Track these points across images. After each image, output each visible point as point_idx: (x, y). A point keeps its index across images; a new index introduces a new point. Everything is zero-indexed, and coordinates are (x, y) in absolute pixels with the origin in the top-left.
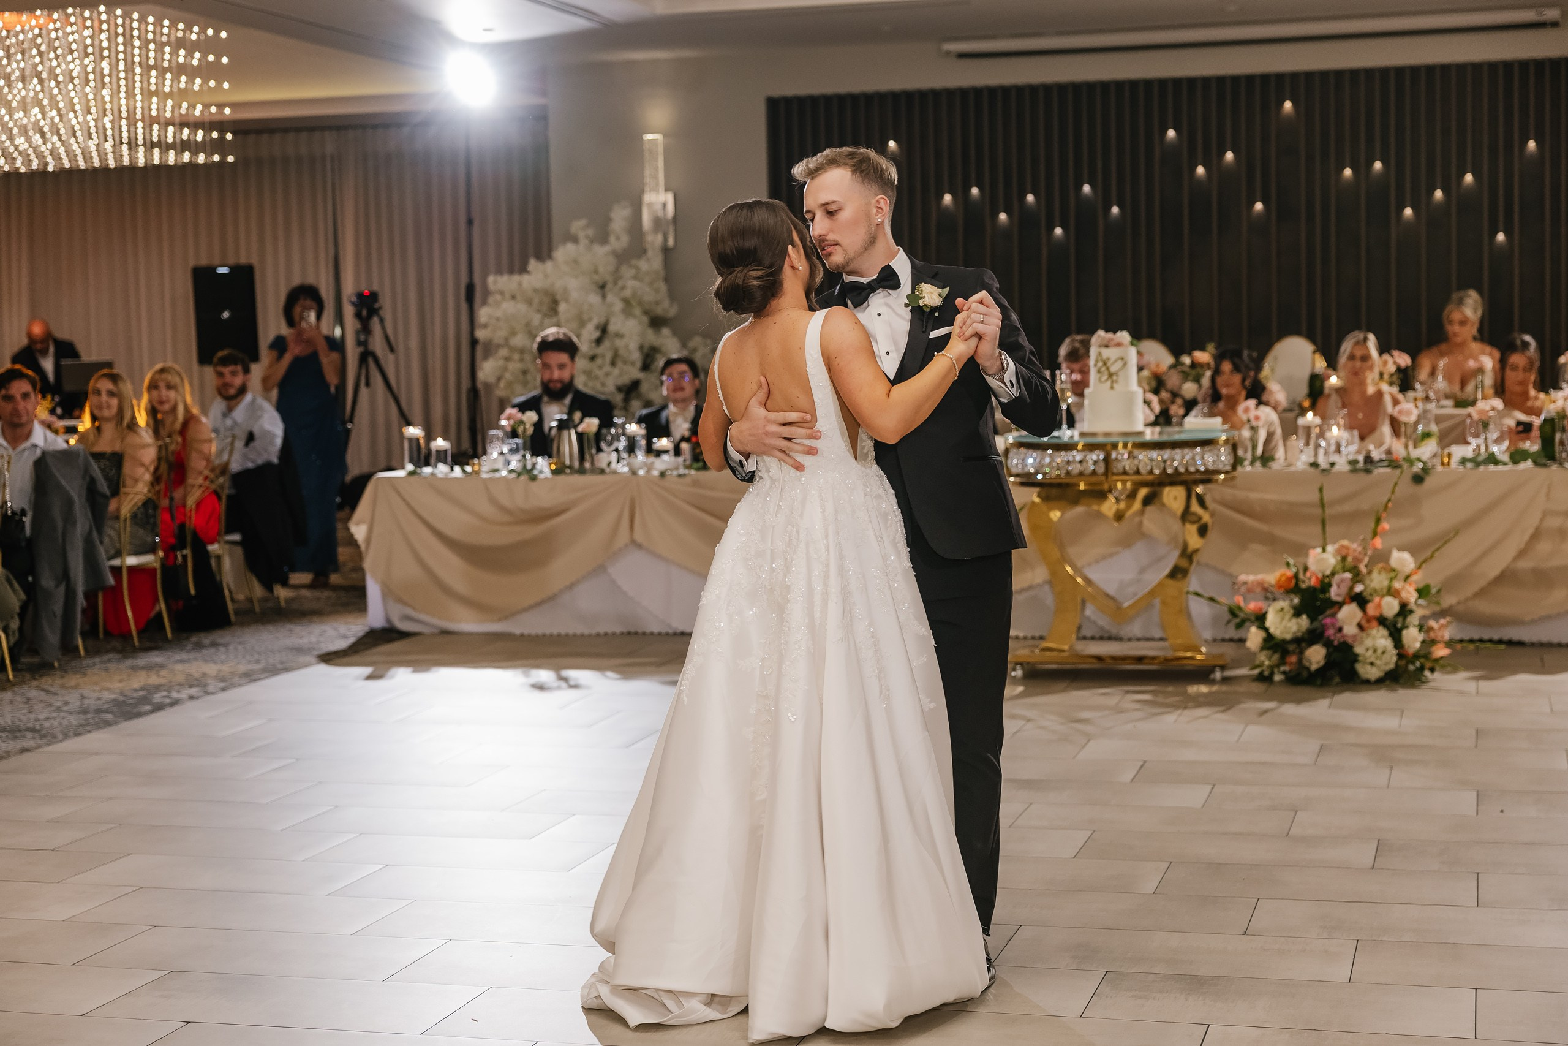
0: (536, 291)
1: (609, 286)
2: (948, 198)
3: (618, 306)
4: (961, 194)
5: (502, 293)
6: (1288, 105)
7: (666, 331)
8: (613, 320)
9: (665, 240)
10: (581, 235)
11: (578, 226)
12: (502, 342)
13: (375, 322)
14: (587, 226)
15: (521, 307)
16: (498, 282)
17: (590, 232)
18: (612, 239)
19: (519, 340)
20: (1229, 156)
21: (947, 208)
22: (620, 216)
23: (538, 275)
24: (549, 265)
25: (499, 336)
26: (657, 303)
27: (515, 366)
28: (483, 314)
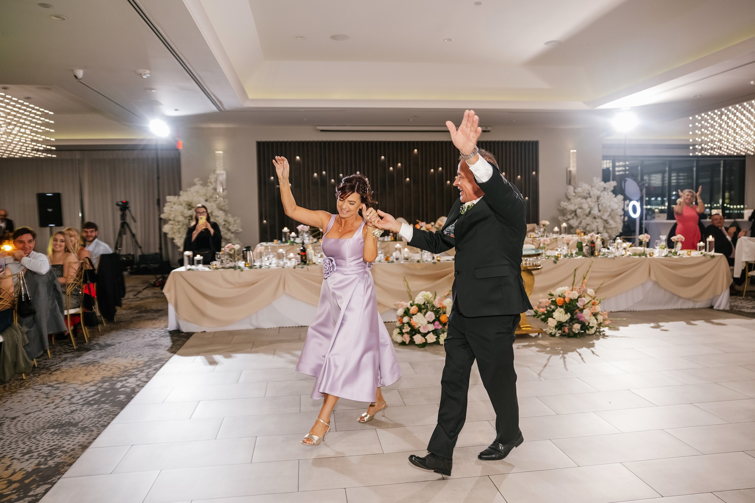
0: (184, 201)
1: (210, 200)
2: (315, 174)
3: (215, 206)
4: (320, 174)
5: (170, 202)
6: (416, 150)
7: (229, 215)
8: (214, 211)
9: (222, 186)
10: (197, 183)
11: (196, 180)
12: (172, 218)
13: (127, 212)
14: (199, 180)
15: (180, 207)
16: (169, 198)
17: (200, 182)
18: (209, 184)
19: (180, 218)
20: (399, 164)
21: (315, 177)
22: (212, 178)
23: (185, 197)
24: (189, 193)
25: (171, 217)
26: (223, 206)
27: (176, 227)
28: (166, 209)
